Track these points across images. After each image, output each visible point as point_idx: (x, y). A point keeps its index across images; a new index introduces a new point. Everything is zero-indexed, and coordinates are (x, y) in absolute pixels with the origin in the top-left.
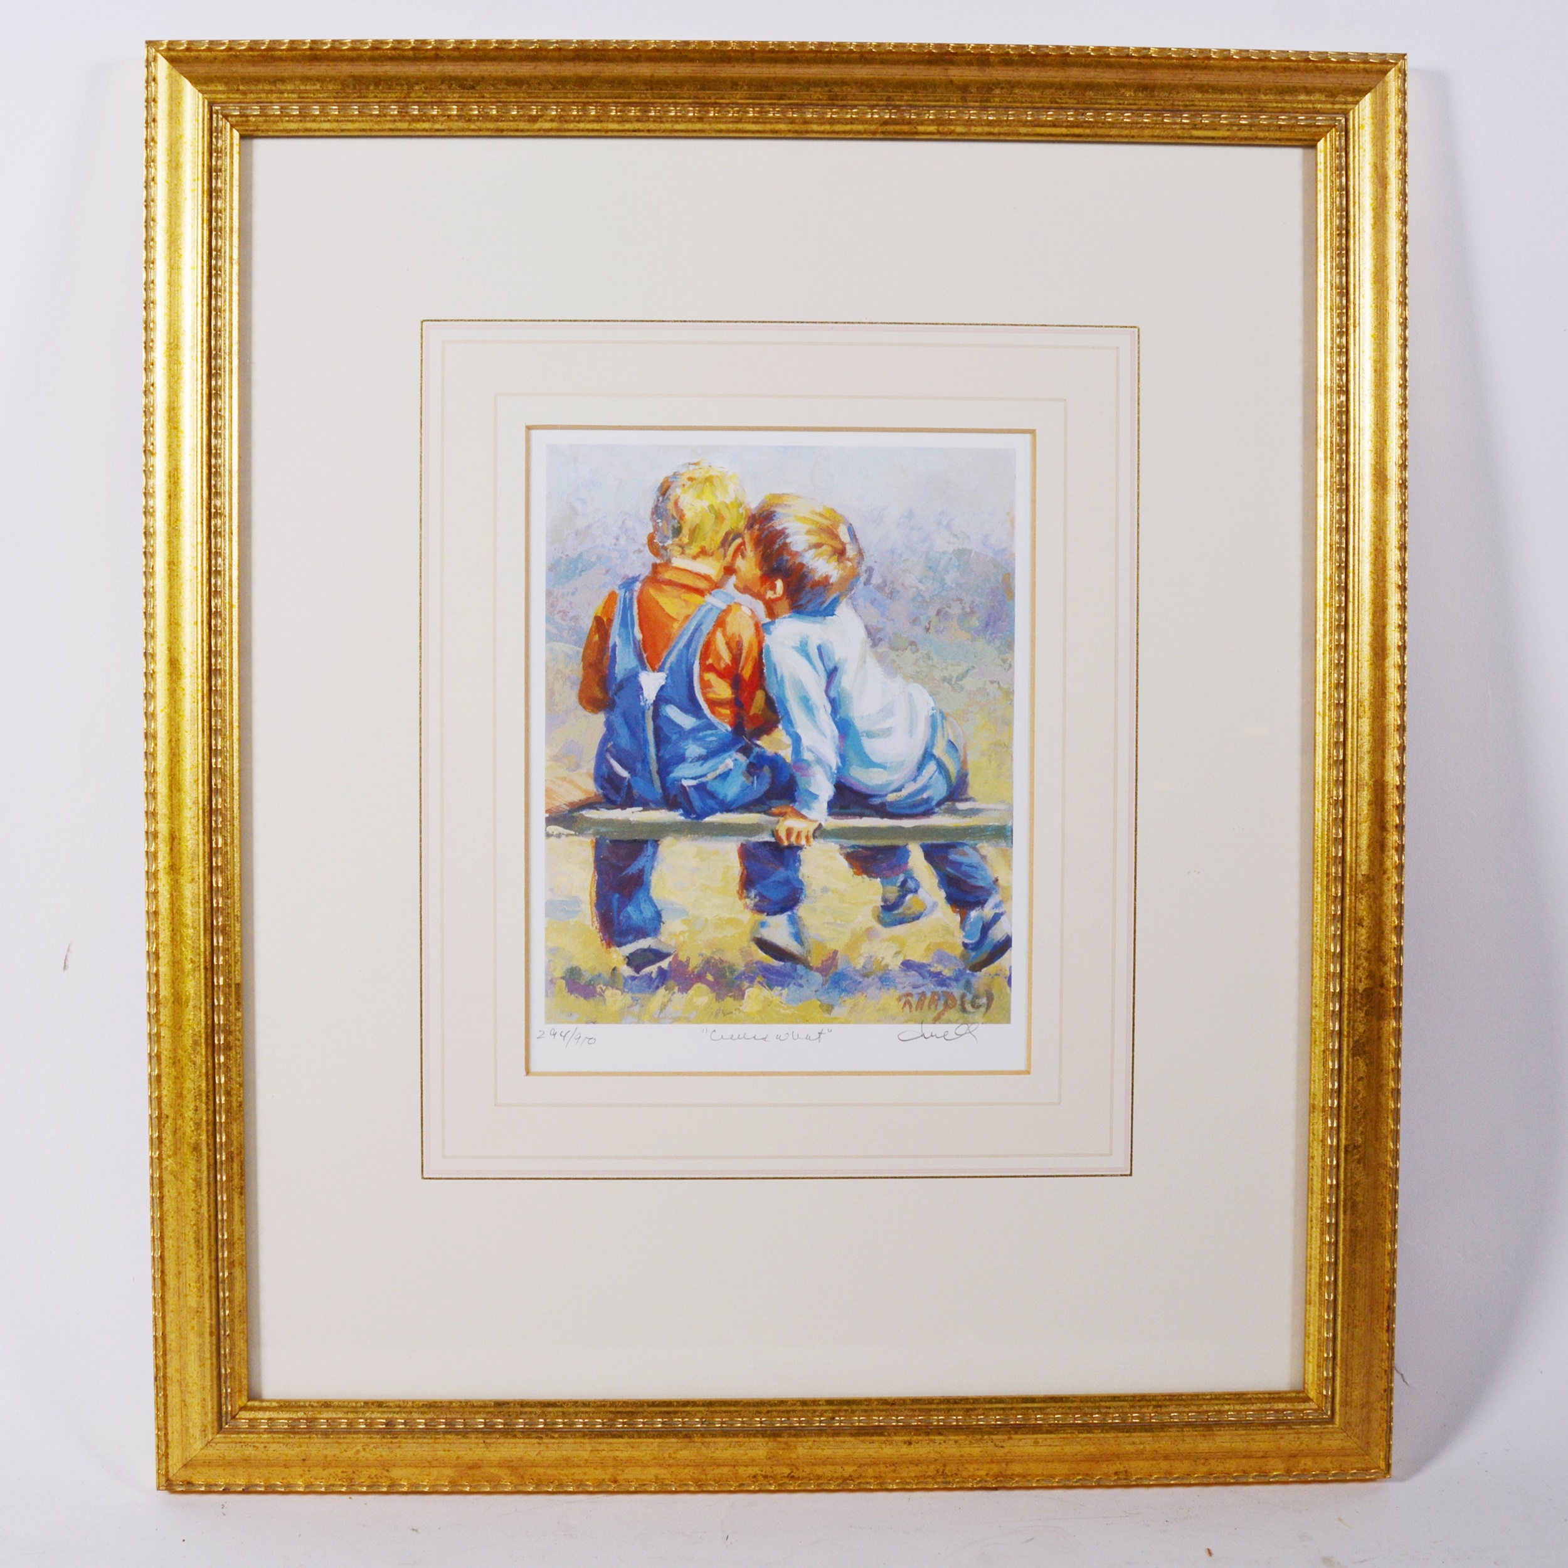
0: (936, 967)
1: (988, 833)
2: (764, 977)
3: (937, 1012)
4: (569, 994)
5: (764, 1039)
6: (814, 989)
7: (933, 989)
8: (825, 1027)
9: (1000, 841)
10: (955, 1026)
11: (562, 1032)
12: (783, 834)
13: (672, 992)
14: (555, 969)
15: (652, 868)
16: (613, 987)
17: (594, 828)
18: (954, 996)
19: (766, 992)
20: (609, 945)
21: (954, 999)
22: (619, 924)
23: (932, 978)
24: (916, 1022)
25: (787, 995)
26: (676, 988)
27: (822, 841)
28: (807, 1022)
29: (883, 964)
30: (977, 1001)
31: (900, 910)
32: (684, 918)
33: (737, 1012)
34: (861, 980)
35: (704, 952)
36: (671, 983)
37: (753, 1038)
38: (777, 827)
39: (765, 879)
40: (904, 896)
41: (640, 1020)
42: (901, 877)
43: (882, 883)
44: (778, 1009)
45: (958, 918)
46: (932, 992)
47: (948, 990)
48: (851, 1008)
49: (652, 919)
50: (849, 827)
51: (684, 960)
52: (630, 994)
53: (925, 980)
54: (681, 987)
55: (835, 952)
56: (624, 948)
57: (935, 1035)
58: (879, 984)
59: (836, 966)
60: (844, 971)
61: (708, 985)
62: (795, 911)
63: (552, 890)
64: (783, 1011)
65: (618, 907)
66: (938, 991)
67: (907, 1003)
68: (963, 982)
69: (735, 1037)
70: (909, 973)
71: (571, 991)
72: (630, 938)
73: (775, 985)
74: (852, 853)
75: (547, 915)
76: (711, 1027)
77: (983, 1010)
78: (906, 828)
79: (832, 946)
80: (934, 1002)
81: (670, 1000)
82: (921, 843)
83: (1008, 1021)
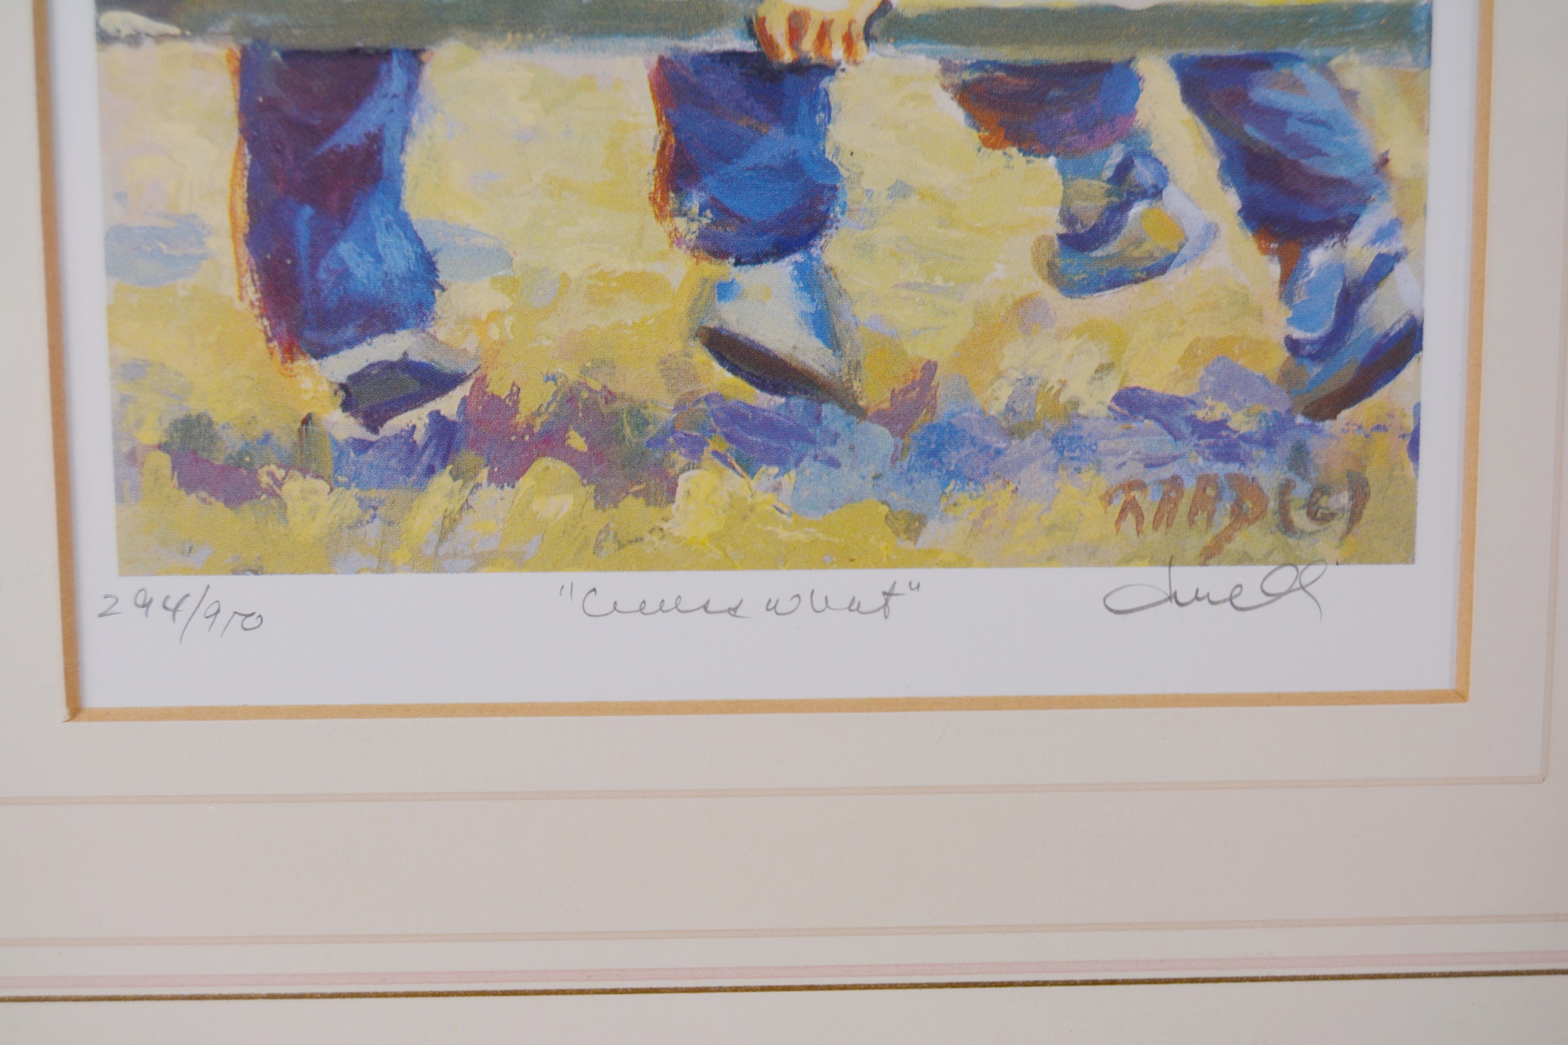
0: (1212, 409)
1: (1362, 26)
2: (729, 437)
3: (1214, 531)
4: (183, 492)
5: (733, 611)
6: (871, 469)
7: (1201, 469)
8: (902, 576)
9: (1395, 48)
10: (1263, 570)
11: (167, 598)
12: (778, 30)
13: (471, 484)
14: (139, 424)
15: (406, 130)
16: (304, 472)
17: (234, 15)
18: (1260, 489)
19: (736, 482)
20: (290, 352)
21: (1260, 497)
22: (316, 292)
23: (1200, 438)
24: (1154, 562)
25: (795, 488)
26: (484, 473)
27: (890, 49)
28: (851, 562)
29: (1063, 398)
30: (1324, 501)
31: (1112, 248)
32: (501, 273)
33: (655, 538)
34: (1002, 445)
35: (560, 369)
36: (468, 457)
37: (702, 610)
38: (762, 11)
39: (728, 160)
40: (1124, 207)
41: (383, 564)
42: (1116, 155)
43: (1062, 172)
44: (769, 528)
45: (1275, 270)
46: (1200, 479)
47: (1244, 471)
48: (975, 522)
49: (411, 278)
50: (968, 9)
51: (504, 393)
52: (354, 490)
53: (1180, 443)
54: (496, 469)
55: (930, 368)
56: (331, 360)
57: (1208, 595)
58: (1052, 457)
59: (933, 409)
60: (953, 421)
61: (572, 464)
62: (814, 251)
63: (121, 197)
64: (783, 534)
65: (313, 244)
66: (1216, 475)
67: (1130, 507)
68: (1284, 449)
69: (652, 606)
70: (1135, 425)
71: (188, 484)
72: (350, 332)
73: (762, 461)
74: (979, 82)
75: (113, 268)
76: (584, 579)
77: (1339, 525)
78: (1135, 12)
79: (922, 350)
80: (1202, 505)
81: (467, 506)
82: (1172, 53)
83: (1413, 562)
